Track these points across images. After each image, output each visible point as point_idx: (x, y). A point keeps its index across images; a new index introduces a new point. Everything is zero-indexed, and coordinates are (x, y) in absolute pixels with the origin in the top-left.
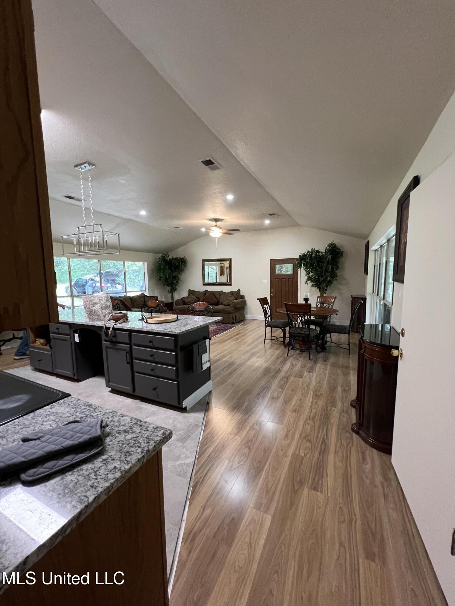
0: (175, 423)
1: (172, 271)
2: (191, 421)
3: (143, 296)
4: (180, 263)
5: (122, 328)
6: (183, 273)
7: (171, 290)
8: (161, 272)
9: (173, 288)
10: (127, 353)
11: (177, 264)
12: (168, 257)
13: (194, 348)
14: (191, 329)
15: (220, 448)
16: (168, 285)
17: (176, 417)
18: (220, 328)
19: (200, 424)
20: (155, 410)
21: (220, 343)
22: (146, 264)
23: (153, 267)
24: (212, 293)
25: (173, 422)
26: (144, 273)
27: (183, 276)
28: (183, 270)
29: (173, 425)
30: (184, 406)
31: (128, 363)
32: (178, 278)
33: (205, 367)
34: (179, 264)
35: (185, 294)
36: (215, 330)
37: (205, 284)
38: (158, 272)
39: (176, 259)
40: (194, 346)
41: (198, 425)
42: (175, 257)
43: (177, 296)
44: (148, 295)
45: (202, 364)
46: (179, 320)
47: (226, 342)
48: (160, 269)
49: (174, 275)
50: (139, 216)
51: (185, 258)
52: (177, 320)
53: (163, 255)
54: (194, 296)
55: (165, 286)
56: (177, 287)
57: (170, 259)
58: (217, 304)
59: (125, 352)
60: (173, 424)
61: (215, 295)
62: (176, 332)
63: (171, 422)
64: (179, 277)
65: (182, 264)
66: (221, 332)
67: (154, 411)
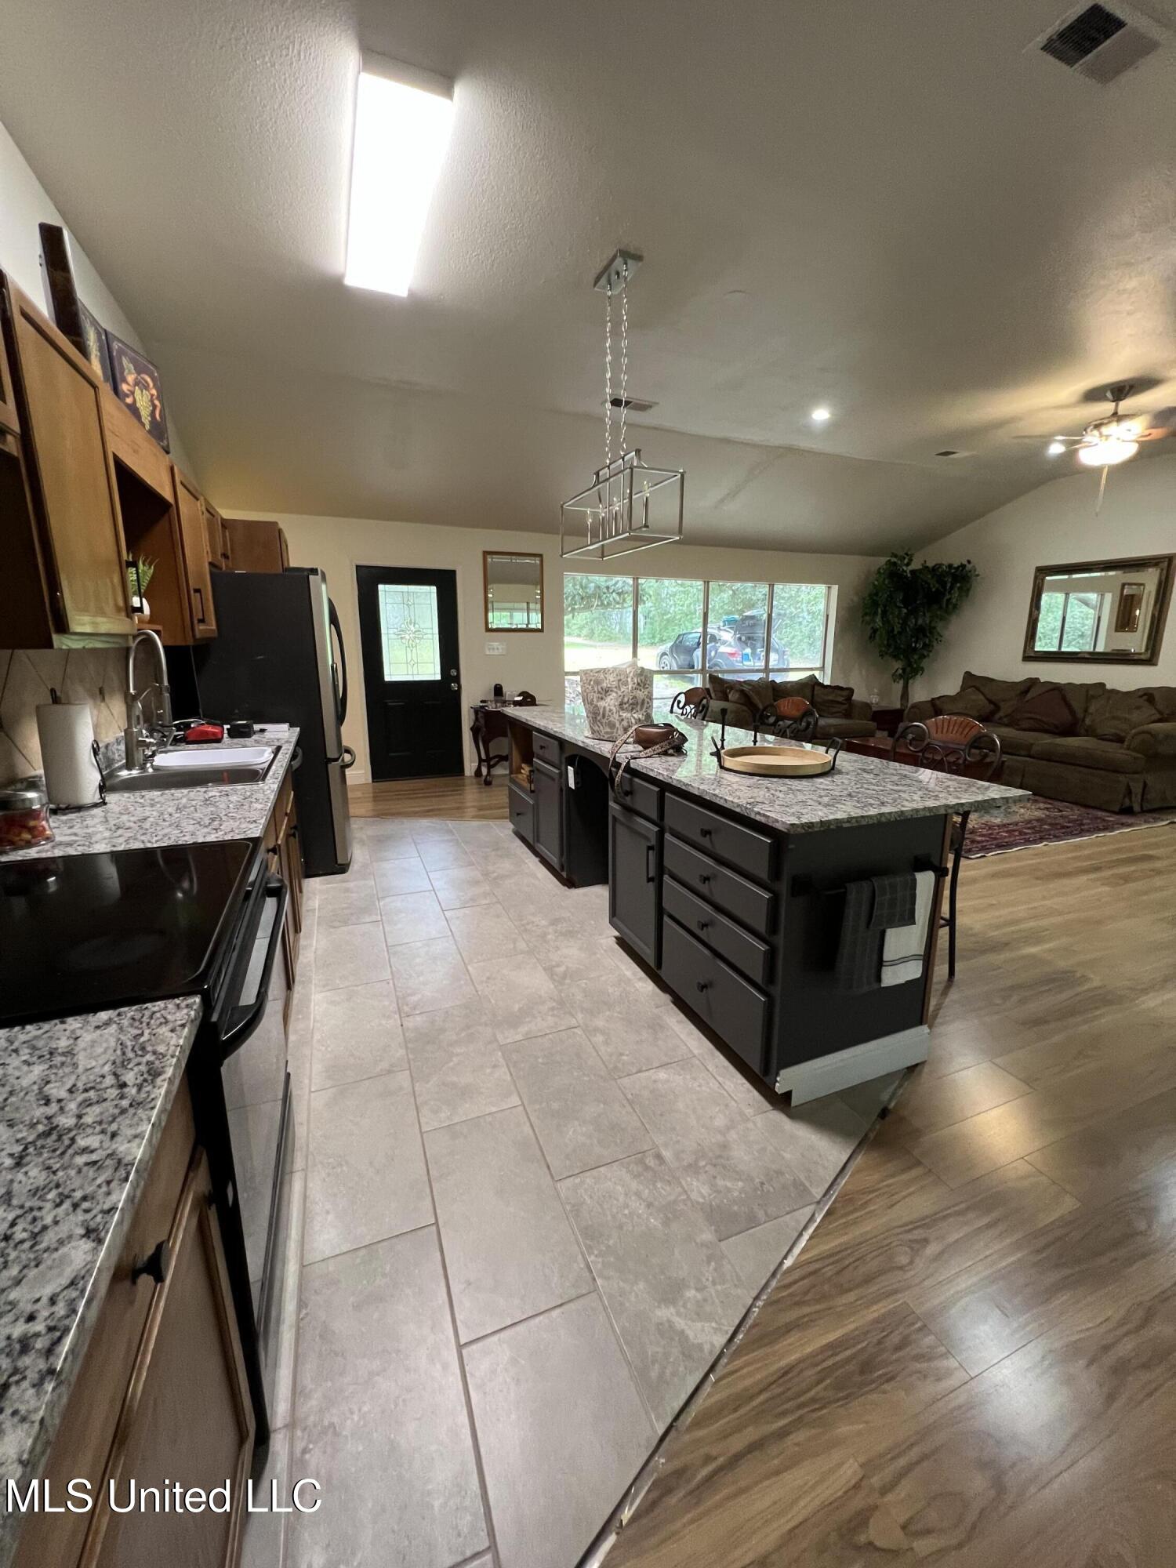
0: (733, 1135)
1: (913, 612)
2: (787, 1156)
3: (812, 684)
4: (946, 583)
5: (644, 771)
6: (954, 619)
7: (904, 670)
8: (876, 613)
9: (910, 664)
10: (650, 848)
11: (934, 586)
12: (908, 565)
13: (852, 897)
14: (849, 820)
15: (850, 1367)
16: (896, 657)
17: (749, 1111)
18: (1061, 821)
19: (814, 1191)
20: (696, 1052)
21: (1037, 878)
22: (835, 588)
23: (856, 599)
24: (1058, 691)
25: (728, 1128)
26: (827, 616)
27: (953, 629)
28: (955, 606)
29: (720, 1138)
30: (780, 1088)
31: (650, 880)
32: (931, 633)
33: (894, 976)
34: (944, 586)
35: (950, 686)
36: (1035, 823)
37: (1031, 656)
38: (866, 614)
39: (935, 570)
40: (852, 888)
41: (806, 1189)
42: (930, 564)
43: (920, 693)
44: (827, 682)
45: (880, 963)
46: (840, 772)
47: (1065, 881)
48: (875, 604)
49: (920, 622)
50: (807, 430)
51: (969, 567)
52: (830, 771)
53: (894, 560)
54: (982, 697)
55: (887, 657)
56: (925, 663)
57: (913, 572)
58: (1069, 731)
59: (644, 845)
60: (724, 1135)
61: (1064, 698)
62: (777, 821)
63: (720, 1121)
64: (938, 629)
65: (952, 588)
66: (1058, 838)
67: (691, 1051)
